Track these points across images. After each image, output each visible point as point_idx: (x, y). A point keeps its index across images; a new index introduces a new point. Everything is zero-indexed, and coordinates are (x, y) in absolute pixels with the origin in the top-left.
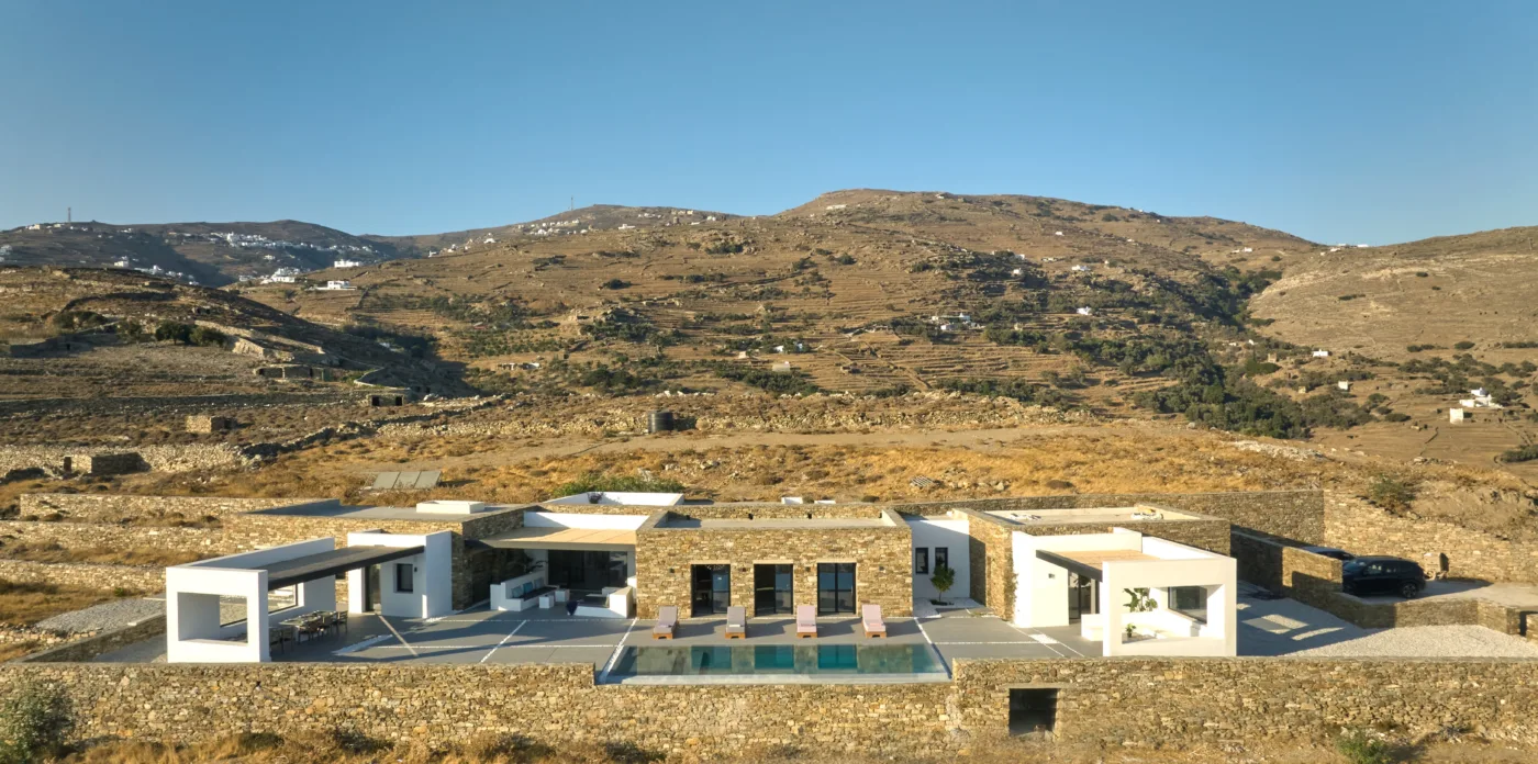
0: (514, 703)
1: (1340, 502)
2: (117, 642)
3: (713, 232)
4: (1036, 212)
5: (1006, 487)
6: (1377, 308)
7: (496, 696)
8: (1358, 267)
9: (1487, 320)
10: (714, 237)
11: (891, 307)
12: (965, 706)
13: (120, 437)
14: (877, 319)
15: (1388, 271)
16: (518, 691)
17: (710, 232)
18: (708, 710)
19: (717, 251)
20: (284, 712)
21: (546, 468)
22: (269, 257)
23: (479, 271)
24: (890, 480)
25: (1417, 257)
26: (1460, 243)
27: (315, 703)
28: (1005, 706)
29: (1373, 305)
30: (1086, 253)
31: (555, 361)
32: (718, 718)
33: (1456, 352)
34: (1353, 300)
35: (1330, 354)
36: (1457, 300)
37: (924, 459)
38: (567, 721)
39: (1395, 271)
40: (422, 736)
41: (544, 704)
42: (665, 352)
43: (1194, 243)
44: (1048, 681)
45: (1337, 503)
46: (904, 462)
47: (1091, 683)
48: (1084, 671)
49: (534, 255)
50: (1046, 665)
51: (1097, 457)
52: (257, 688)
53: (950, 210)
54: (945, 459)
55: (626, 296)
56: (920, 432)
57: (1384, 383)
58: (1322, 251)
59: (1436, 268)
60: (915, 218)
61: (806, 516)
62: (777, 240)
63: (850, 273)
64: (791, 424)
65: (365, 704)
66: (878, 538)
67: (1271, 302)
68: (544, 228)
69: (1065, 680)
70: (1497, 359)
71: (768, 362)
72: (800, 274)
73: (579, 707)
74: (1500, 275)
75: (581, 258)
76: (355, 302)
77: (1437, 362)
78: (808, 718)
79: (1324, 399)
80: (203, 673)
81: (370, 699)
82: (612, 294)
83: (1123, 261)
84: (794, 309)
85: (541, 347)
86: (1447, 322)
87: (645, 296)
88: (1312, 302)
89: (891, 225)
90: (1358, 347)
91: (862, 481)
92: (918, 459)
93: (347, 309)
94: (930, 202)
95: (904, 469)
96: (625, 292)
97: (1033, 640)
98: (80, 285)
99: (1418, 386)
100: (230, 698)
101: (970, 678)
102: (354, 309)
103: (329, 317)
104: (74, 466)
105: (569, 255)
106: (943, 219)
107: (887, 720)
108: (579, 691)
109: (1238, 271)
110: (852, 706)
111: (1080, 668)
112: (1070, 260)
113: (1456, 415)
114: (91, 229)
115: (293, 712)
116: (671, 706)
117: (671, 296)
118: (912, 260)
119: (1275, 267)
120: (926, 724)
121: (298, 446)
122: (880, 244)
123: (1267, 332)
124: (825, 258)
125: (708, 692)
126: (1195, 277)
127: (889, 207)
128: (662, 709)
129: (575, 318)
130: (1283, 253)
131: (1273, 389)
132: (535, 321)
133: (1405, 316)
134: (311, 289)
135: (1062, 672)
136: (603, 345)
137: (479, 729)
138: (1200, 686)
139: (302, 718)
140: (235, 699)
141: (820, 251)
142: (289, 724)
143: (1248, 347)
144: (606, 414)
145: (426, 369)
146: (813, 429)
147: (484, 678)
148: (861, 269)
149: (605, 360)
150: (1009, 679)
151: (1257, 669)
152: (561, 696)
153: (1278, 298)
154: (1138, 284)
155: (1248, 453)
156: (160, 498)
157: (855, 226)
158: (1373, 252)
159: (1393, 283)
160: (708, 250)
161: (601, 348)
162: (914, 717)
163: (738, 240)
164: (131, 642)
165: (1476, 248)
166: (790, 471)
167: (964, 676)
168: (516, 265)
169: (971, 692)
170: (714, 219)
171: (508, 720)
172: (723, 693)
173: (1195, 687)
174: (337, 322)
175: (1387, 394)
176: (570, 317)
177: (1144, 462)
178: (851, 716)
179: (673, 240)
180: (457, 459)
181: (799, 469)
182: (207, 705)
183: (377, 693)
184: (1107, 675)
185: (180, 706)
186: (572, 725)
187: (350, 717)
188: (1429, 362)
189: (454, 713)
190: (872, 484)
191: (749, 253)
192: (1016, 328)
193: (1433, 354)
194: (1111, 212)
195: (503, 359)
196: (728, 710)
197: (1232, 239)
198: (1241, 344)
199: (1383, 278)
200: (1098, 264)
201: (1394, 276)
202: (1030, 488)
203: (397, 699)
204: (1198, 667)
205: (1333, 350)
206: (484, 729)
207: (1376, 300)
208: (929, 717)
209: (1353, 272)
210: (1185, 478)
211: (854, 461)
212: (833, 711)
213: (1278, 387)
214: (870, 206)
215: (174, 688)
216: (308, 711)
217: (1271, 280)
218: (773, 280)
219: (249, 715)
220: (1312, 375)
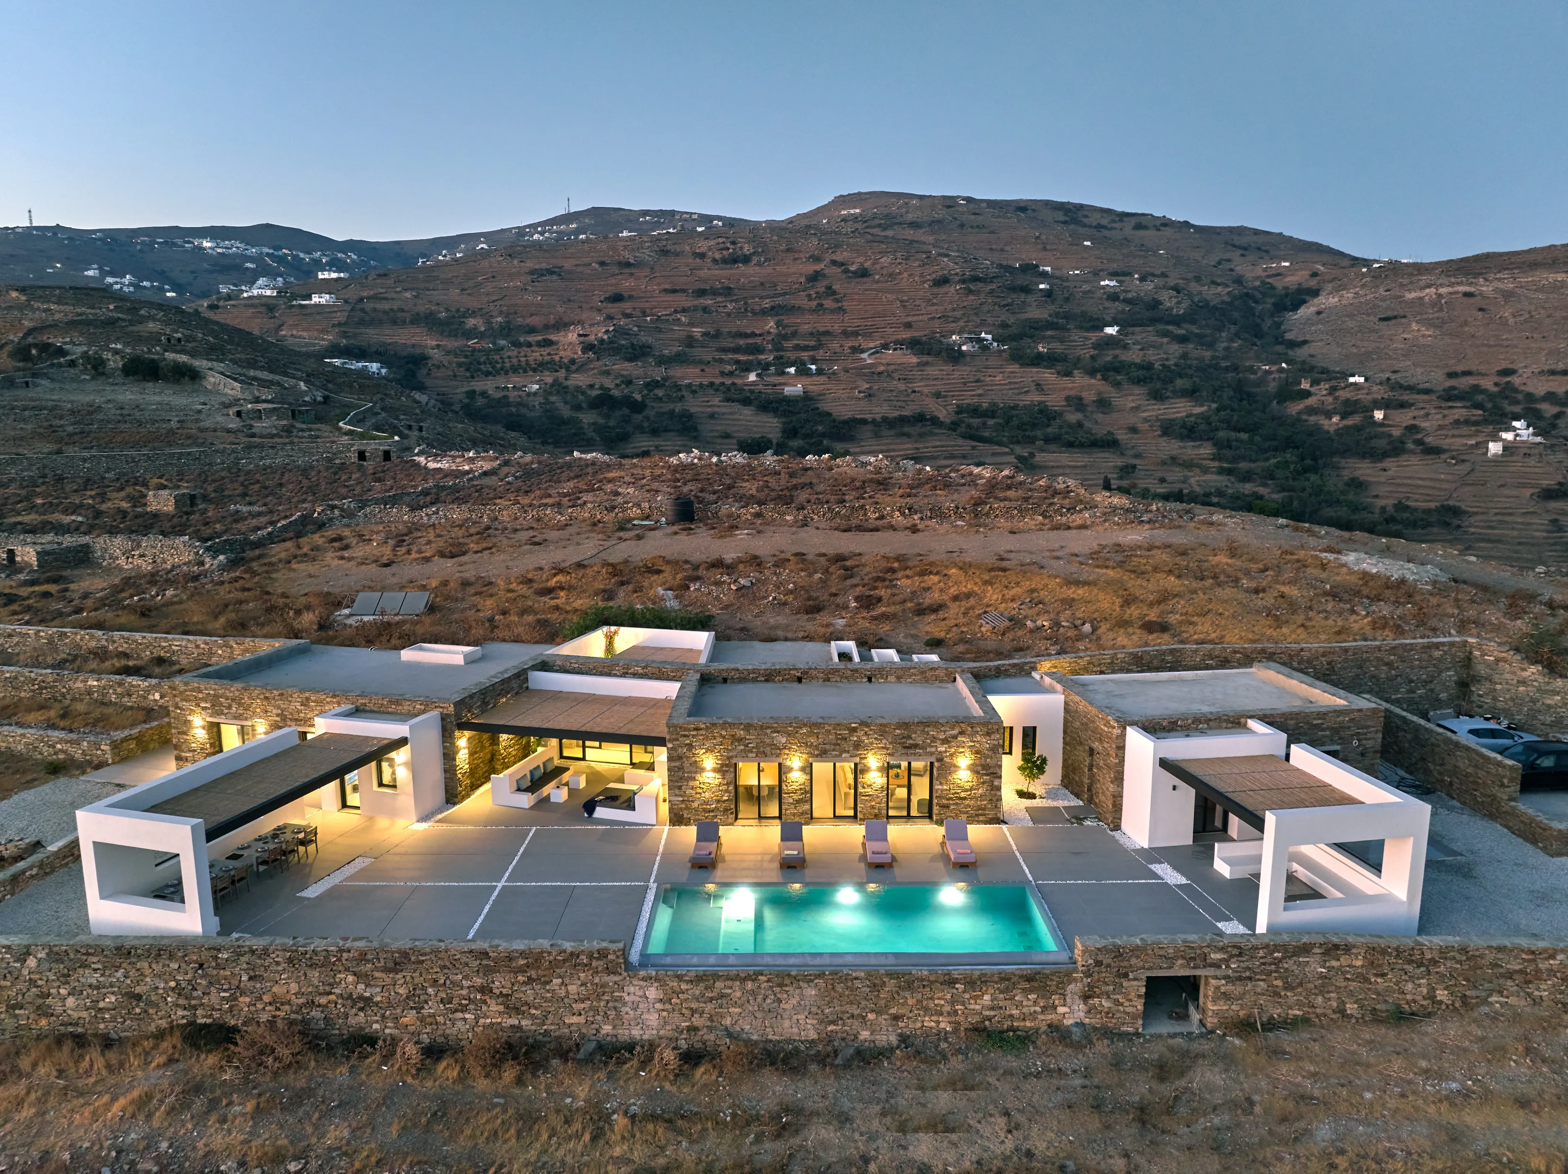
0: (524, 992)
1: (1486, 654)
2: (32, 876)
3: (721, 240)
4: (1062, 218)
5: (1094, 629)
6: (1419, 330)
7: (500, 982)
8: (1402, 285)
9: (1533, 345)
10: (721, 246)
11: (908, 325)
12: (1089, 997)
13: (73, 518)
14: (894, 338)
15: (1433, 290)
16: (530, 978)
17: (716, 241)
18: (768, 1001)
19: (724, 261)
20: (236, 999)
21: (553, 583)
22: (249, 265)
23: (471, 283)
24: (954, 610)
25: (1466, 275)
26: (1512, 260)
27: (275, 989)
28: (1139, 996)
29: (1414, 326)
30: (1115, 265)
31: (556, 383)
32: (781, 1011)
33: (1496, 379)
34: (1393, 321)
35: (1366, 380)
36: (1503, 322)
37: (991, 584)
38: (591, 1013)
39: (1442, 290)
40: (412, 1029)
41: (562, 993)
42: (671, 373)
43: (1227, 256)
44: (1194, 968)
45: (1483, 655)
46: (969, 586)
47: (1248, 968)
48: (1240, 955)
49: (530, 265)
50: (1193, 948)
51: (1195, 585)
52: (200, 972)
53: (973, 217)
54: (1017, 584)
55: (628, 311)
56: (977, 531)
57: (1422, 412)
58: (1364, 266)
59: (1485, 288)
60: (935, 224)
61: (865, 680)
62: (788, 250)
63: (866, 286)
64: (829, 515)
65: (337, 991)
66: (962, 733)
67: (1308, 321)
68: (538, 233)
69: (1216, 965)
70: (1540, 388)
71: (780, 384)
72: (812, 287)
73: (606, 997)
74: (1551, 296)
75: (580, 269)
76: (341, 317)
77: (1476, 389)
78: (893, 1011)
79: (1358, 429)
80: (130, 953)
81: (343, 985)
82: (614, 309)
83: (1153, 275)
84: (806, 327)
85: (542, 366)
86: (1490, 346)
87: (648, 311)
88: (1350, 324)
89: (909, 234)
90: (1395, 372)
91: (921, 611)
92: (986, 583)
93: (334, 326)
94: (949, 207)
95: (968, 595)
96: (627, 307)
97: (1156, 876)
98: (38, 309)
99: (1456, 417)
100: (166, 982)
101: (1098, 963)
102: (340, 324)
103: (316, 334)
104: (18, 559)
105: (568, 265)
106: (962, 226)
107: (992, 1013)
108: (606, 978)
109: (1273, 288)
110: (949, 996)
111: (1235, 951)
112: (1097, 274)
113: (1495, 448)
114: (55, 234)
115: (248, 1000)
116: (722, 996)
117: (676, 312)
118: (934, 272)
119: (1313, 283)
120: (1041, 1017)
121: (271, 539)
122: (899, 255)
123: (1301, 353)
124: (839, 270)
125: (768, 981)
126: (1229, 293)
127: (907, 212)
128: (711, 1000)
129: (575, 335)
130: (1322, 268)
131: (1304, 417)
132: (533, 338)
133: (1447, 340)
134: (294, 303)
135: (1212, 956)
136: (606, 365)
137: (482, 1021)
138: (1383, 975)
139: (260, 1006)
140: (173, 984)
141: (834, 263)
142: (243, 1014)
143: (1282, 370)
144: (617, 494)
145: (418, 402)
146: (854, 522)
147: (485, 962)
148: (878, 282)
149: (608, 383)
150: (1147, 965)
151: (1458, 956)
152: (583, 984)
153: (1315, 318)
154: (1168, 299)
155: (1366, 576)
156: (100, 633)
157: (873, 235)
158: (1419, 268)
159: (1436, 303)
160: (715, 261)
161: (604, 368)
162: (1025, 1010)
163: (747, 249)
164: (53, 871)
165: (1529, 266)
166: (836, 595)
167: (1091, 961)
168: (511, 276)
169: (1099, 981)
170: (720, 224)
171: (517, 1010)
172: (787, 981)
173: (1376, 975)
174: (324, 340)
175: (1424, 425)
176: (570, 335)
177: (1247, 591)
178: (948, 1008)
179: (678, 248)
180: (449, 563)
181: (845, 591)
182: (138, 990)
183: (350, 978)
184: (1269, 960)
185: (104, 991)
186: (599, 1018)
187: (319, 1006)
188: (1467, 389)
189: (451, 1003)
190: (933, 617)
191: (759, 264)
192: (1041, 349)
193: (1471, 381)
194: (1143, 220)
195: (501, 381)
196: (794, 1001)
197: (1267, 252)
198: (1274, 368)
199: (1427, 298)
200: (1128, 278)
201: (1440, 296)
202: (1122, 630)
203: (377, 986)
204: (1384, 952)
205: (1369, 374)
206: (489, 1021)
207: (1417, 322)
208: (1044, 1009)
209: (1396, 292)
210: (1300, 618)
211: (909, 581)
212: (925, 1003)
213: (1310, 415)
214: (886, 211)
215: (95, 970)
216: (266, 998)
217: (1307, 298)
218: (785, 294)
219: (193, 1002)
220: (1347, 402)
